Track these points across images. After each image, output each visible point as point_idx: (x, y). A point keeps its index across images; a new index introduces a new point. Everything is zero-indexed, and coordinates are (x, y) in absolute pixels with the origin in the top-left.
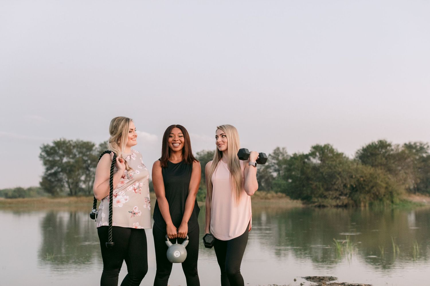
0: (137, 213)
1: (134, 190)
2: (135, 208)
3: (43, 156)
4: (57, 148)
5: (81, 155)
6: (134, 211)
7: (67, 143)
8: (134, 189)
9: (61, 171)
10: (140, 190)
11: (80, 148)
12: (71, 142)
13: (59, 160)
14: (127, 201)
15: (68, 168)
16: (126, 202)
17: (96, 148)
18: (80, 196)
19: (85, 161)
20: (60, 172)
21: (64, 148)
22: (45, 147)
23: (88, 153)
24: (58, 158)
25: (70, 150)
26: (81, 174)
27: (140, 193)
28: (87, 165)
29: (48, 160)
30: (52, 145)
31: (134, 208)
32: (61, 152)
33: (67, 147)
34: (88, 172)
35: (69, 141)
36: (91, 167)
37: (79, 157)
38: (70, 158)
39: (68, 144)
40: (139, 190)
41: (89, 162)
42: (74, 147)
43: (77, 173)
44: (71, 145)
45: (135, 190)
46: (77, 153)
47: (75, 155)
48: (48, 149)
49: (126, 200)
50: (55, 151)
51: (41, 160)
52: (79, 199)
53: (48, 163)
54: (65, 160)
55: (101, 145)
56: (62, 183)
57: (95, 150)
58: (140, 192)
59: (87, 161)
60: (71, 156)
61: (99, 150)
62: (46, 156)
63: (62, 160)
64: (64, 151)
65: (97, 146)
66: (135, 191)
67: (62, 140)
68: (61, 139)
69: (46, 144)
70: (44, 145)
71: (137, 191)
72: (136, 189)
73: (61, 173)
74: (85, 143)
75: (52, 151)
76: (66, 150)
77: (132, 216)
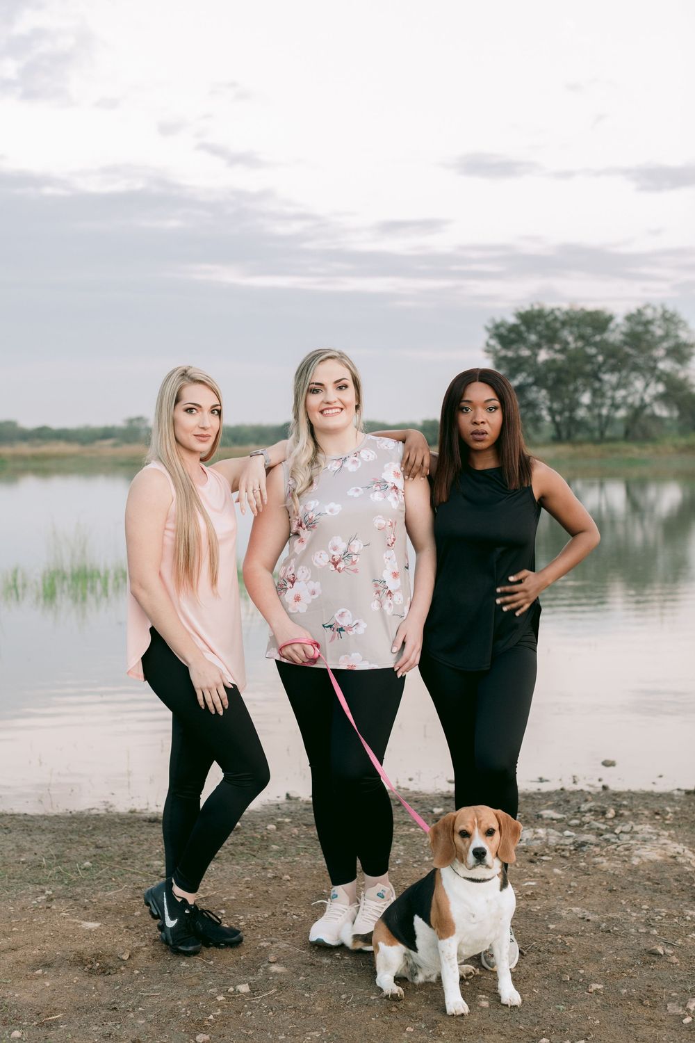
0: (350, 628)
1: (333, 564)
2: (342, 615)
3: (494, 347)
4: (523, 328)
5: (580, 344)
6: (337, 623)
7: (549, 315)
8: (334, 560)
9: (535, 383)
10: (353, 563)
11: (578, 326)
12: (557, 313)
13: (529, 357)
14: (316, 596)
15: (552, 375)
16: (313, 599)
17: (617, 326)
18: (580, 443)
19: (590, 359)
20: (530, 385)
21: (539, 328)
22: (497, 327)
23: (598, 338)
24: (525, 352)
25: (555, 331)
26: (581, 388)
27: (356, 571)
28: (596, 367)
29: (505, 358)
30: (512, 320)
31: (336, 615)
32: (533, 338)
33: (548, 326)
34: (597, 385)
35: (552, 312)
36: (605, 373)
37: (576, 348)
38: (557, 351)
39: (550, 318)
40: (349, 563)
41: (600, 358)
42: (564, 324)
43: (571, 387)
44: (556, 319)
45: (335, 564)
46: (570, 339)
47: (567, 343)
48: (503, 331)
49: (314, 593)
50: (519, 334)
51: (487, 358)
52: (578, 449)
53: (504, 363)
54: (543, 356)
55: (629, 318)
56: (537, 412)
57: (613, 331)
58: (353, 567)
59: (595, 356)
60: (557, 346)
61: (624, 329)
62: (498, 347)
63: (536, 355)
64: (541, 336)
65: (619, 319)
66: (335, 567)
67: (536, 307)
68: (532, 306)
69: (498, 320)
70: (493, 320)
71: (341, 565)
72: (339, 561)
73: (535, 388)
74: (590, 314)
75: (513, 336)
76: (545, 332)
77: (333, 638)
